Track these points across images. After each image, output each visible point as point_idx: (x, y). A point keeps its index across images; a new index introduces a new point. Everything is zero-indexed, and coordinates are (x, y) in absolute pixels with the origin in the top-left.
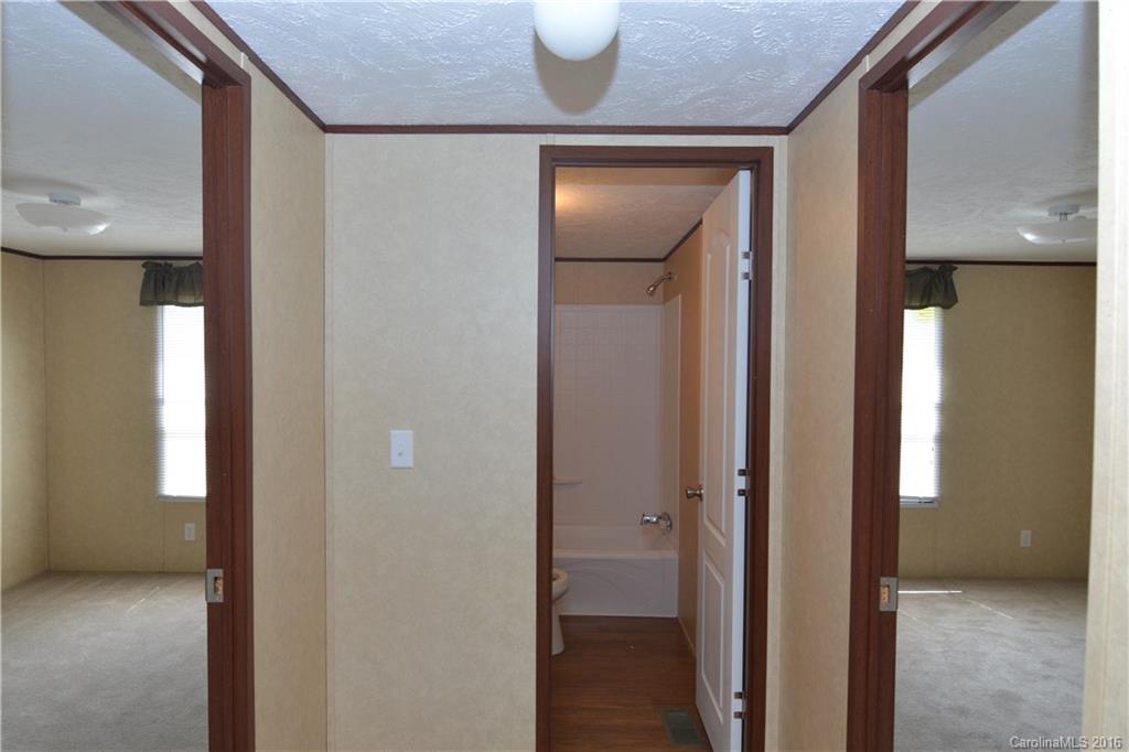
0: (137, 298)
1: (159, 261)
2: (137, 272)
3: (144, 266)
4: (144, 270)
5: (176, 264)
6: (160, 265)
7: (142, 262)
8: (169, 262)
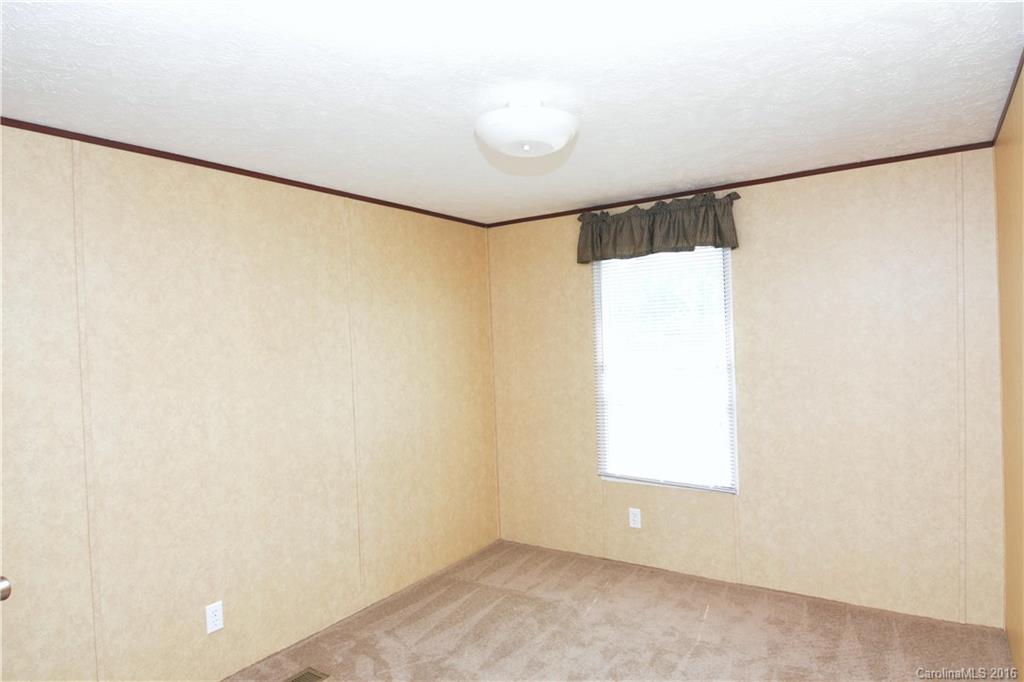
0: (573, 256)
1: (595, 212)
2: (572, 227)
3: (579, 219)
4: (580, 223)
5: (613, 212)
6: (596, 215)
7: (578, 215)
8: (605, 211)
